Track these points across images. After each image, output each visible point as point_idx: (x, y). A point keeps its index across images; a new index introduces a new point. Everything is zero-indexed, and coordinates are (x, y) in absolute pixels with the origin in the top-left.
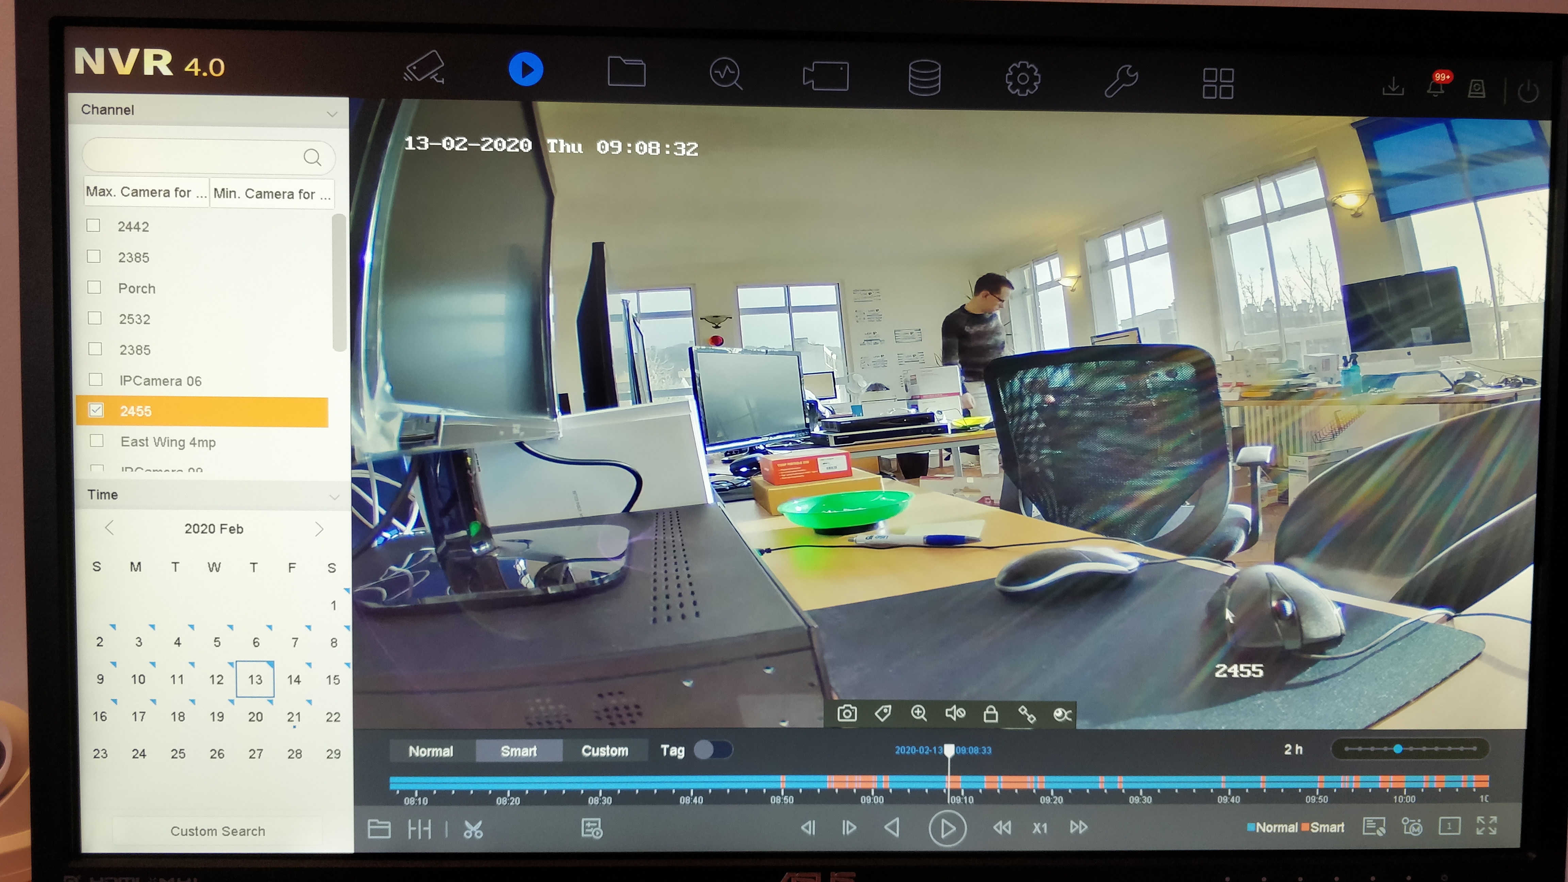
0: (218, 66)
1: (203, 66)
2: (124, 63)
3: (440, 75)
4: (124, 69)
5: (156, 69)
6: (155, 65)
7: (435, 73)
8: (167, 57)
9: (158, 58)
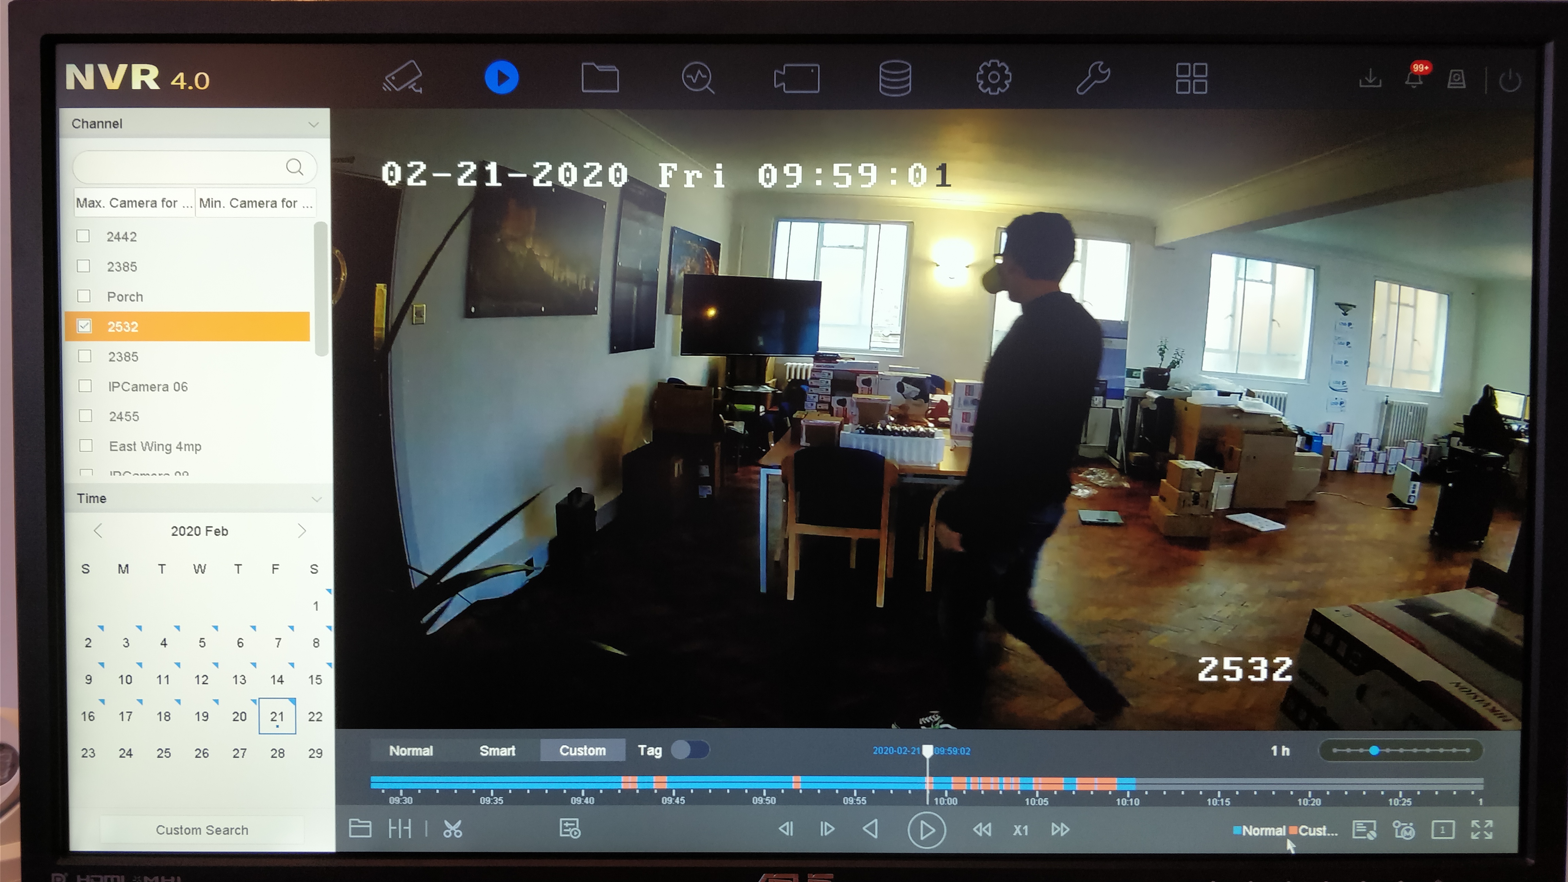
0: (203, 80)
1: (189, 80)
2: (113, 77)
3: (419, 84)
4: (113, 84)
5: (143, 83)
6: (143, 80)
7: (412, 83)
8: (154, 71)
9: (145, 72)
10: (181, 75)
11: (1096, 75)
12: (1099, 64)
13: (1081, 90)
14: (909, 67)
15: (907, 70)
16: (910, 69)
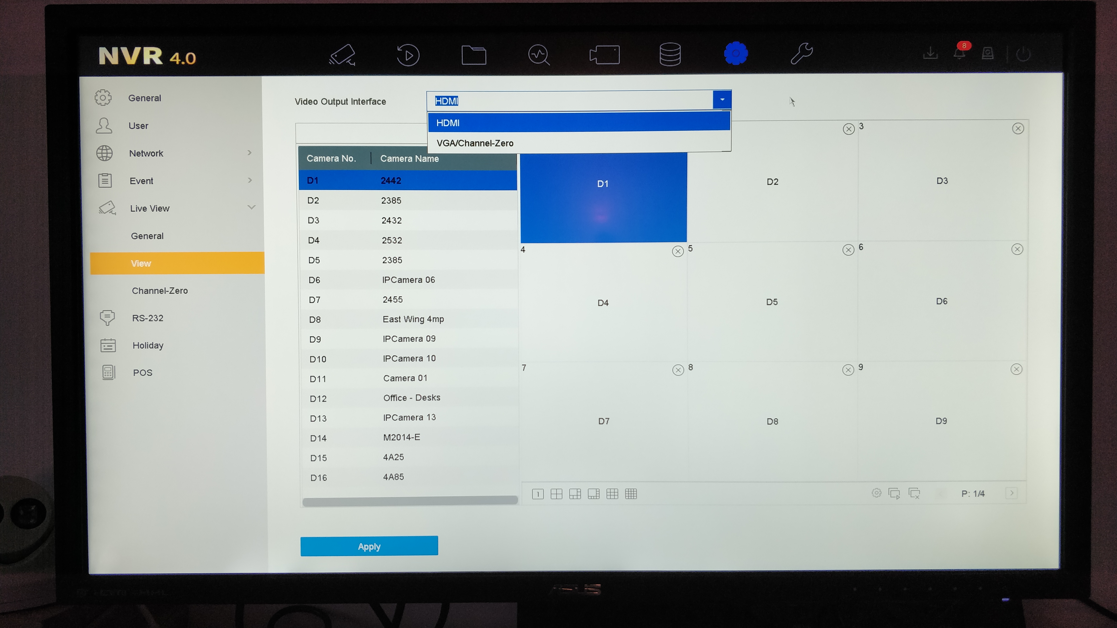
0: (191, 58)
1: (182, 58)
2: (131, 56)
3: (353, 60)
4: (131, 61)
5: (152, 60)
6: (151, 57)
7: (349, 59)
8: (159, 52)
9: (152, 53)
10: (177, 54)
11: (804, 52)
12: (806, 44)
13: (794, 61)
14: (679, 47)
15: (679, 49)
16: (680, 48)
